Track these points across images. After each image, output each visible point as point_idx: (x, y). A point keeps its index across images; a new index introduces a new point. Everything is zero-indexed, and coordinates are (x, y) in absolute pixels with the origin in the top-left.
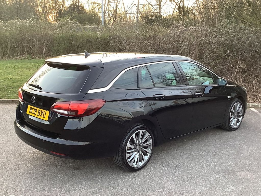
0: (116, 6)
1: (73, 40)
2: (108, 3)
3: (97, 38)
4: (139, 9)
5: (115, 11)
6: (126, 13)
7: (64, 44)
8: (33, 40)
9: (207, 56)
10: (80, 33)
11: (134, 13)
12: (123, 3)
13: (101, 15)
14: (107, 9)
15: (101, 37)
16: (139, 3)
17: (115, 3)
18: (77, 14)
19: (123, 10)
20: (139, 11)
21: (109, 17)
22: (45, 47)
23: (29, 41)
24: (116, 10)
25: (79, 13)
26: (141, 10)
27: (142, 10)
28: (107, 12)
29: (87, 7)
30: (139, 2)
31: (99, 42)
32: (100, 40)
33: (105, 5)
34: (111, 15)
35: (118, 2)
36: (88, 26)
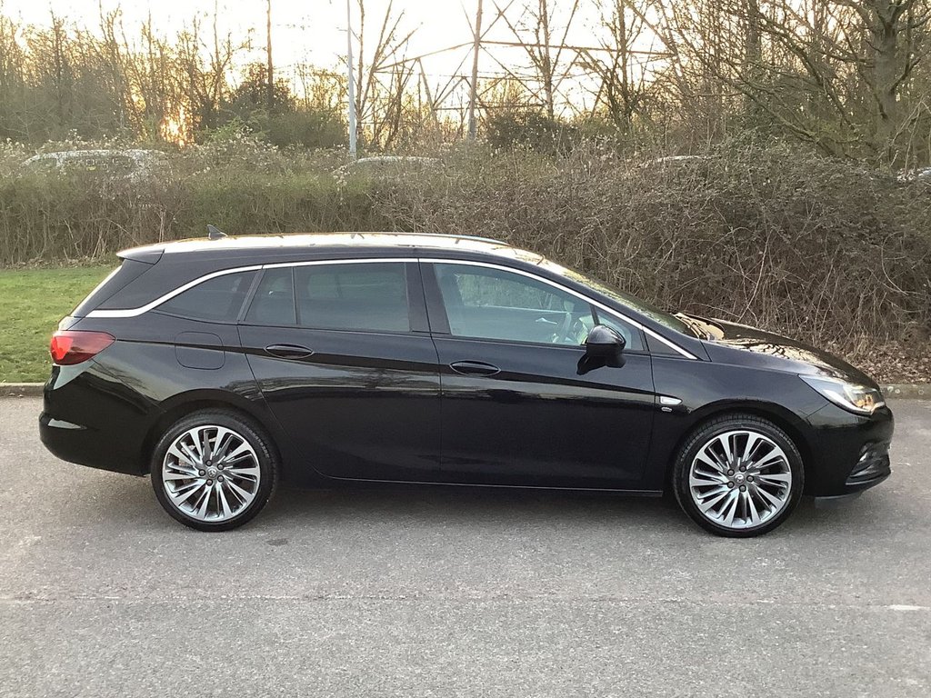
0: (398, 85)
1: (255, 202)
2: (371, 75)
3: (334, 194)
4: (478, 92)
5: (396, 101)
6: (434, 107)
7: (227, 215)
8: (124, 205)
9: (669, 244)
10: (278, 181)
11: (462, 108)
12: (422, 74)
13: (347, 114)
14: (370, 94)
15: (345, 190)
16: (479, 75)
17: (396, 76)
18: (266, 116)
19: (424, 99)
20: (477, 100)
21: (375, 123)
22: (165, 228)
23: (112, 208)
24: (400, 98)
25: (274, 113)
26: (484, 95)
27: (487, 98)
28: (367, 104)
29: (299, 90)
30: (475, 70)
31: (340, 207)
32: (342, 199)
33: (360, 82)
34: (382, 115)
35: (406, 71)
36: (302, 157)
